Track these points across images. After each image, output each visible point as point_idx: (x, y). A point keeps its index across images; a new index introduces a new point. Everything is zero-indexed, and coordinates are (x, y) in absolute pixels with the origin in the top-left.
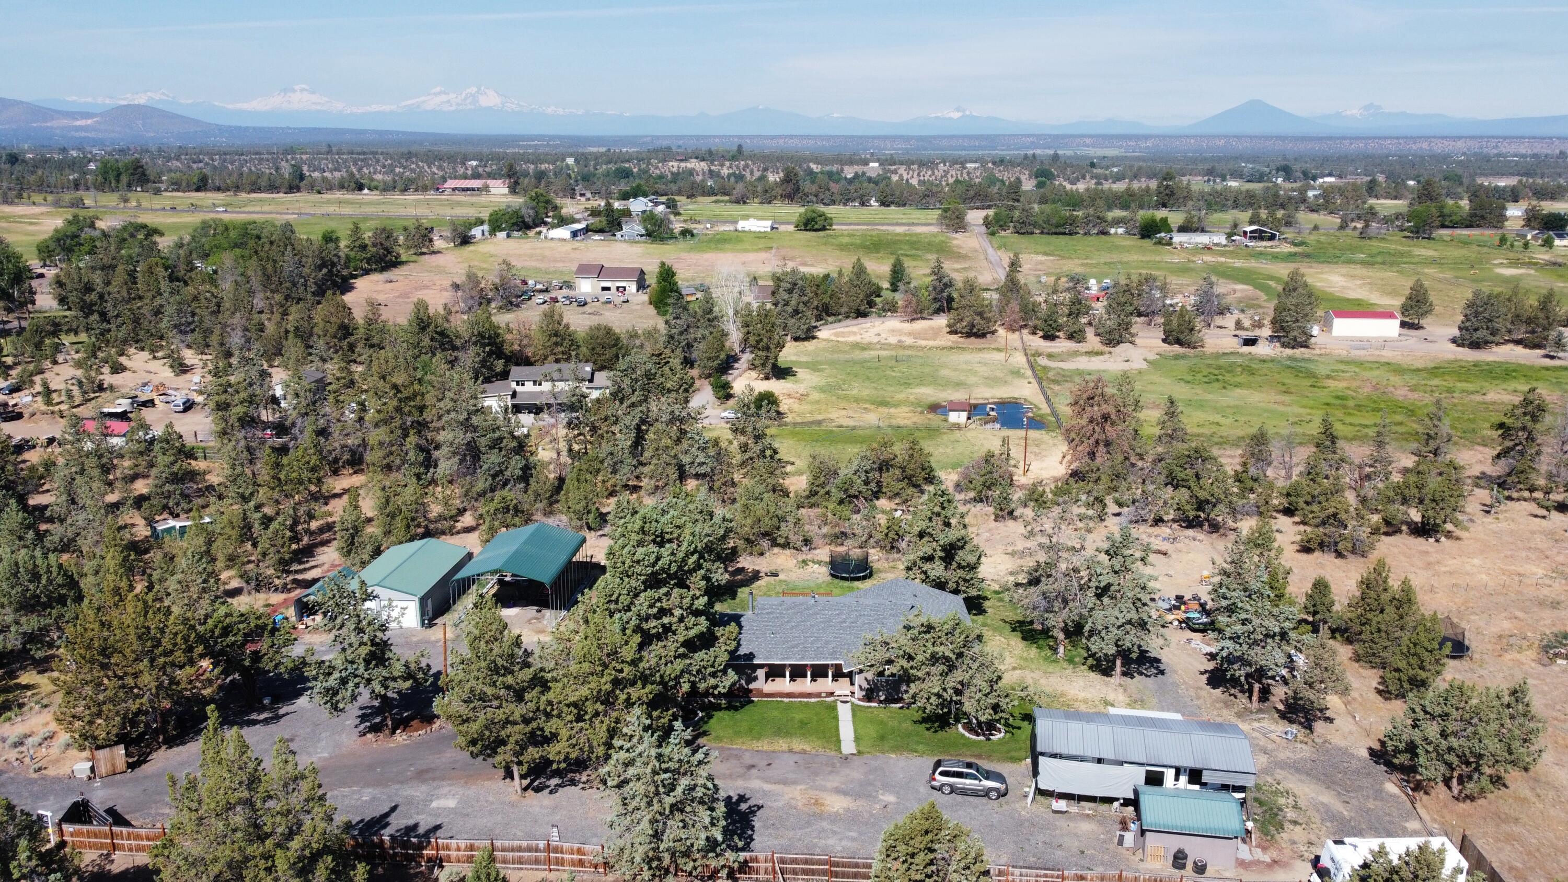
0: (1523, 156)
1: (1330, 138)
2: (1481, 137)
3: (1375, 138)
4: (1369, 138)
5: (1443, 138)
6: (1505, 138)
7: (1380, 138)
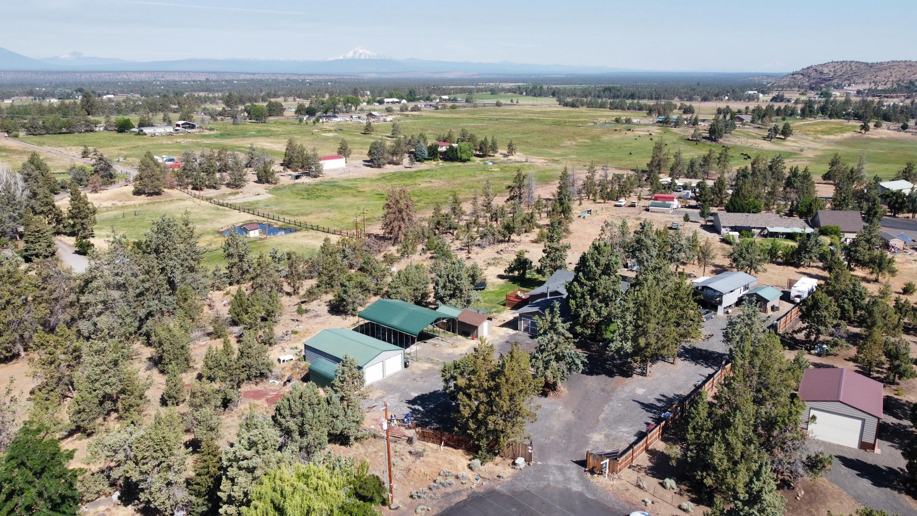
0: (189, 81)
1: (67, 72)
2: (154, 72)
3: (95, 72)
4: (92, 72)
5: (134, 72)
6: (166, 72)
7: (98, 72)
